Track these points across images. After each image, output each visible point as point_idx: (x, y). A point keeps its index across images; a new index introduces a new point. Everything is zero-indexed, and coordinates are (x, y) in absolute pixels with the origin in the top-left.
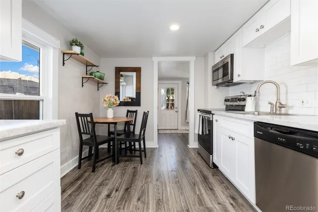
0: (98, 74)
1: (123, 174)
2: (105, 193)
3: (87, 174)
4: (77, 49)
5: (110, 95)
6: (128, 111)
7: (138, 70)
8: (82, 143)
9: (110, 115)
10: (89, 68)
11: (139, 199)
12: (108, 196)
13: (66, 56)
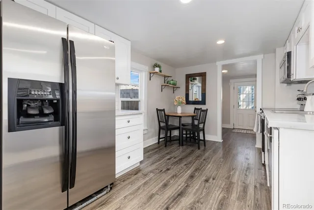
0: (172, 82)
1: (183, 152)
2: (168, 157)
3: (161, 147)
4: (157, 70)
5: (179, 97)
6: (195, 109)
7: (203, 75)
8: (160, 128)
9: (179, 111)
10: (166, 78)
11: (186, 165)
12: (169, 159)
13: (151, 74)
